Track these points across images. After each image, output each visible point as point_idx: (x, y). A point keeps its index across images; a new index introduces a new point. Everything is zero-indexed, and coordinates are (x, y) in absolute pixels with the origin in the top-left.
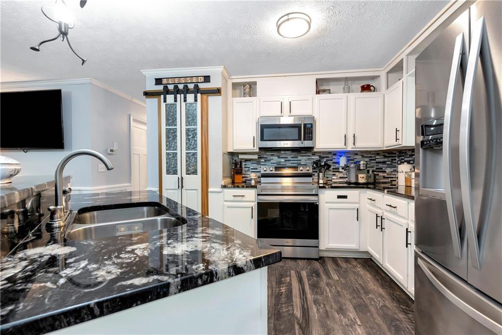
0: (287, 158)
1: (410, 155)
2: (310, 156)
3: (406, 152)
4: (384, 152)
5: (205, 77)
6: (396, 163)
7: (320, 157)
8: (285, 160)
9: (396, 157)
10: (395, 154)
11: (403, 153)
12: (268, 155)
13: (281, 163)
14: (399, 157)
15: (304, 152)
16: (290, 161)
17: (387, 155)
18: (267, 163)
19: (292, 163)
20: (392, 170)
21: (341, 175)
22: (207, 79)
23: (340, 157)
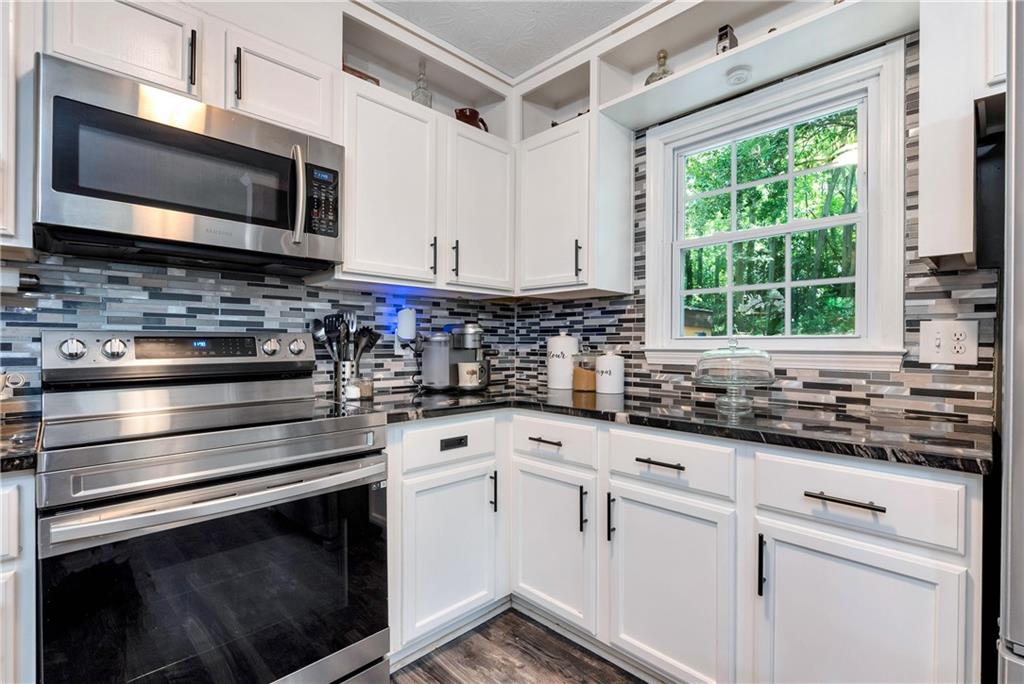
0: (199, 298)
1: (557, 315)
2: (300, 299)
3: (546, 308)
4: (493, 304)
6: (512, 332)
7: (335, 303)
8: (189, 309)
9: (513, 318)
10: (513, 310)
11: (537, 309)
12: (89, 278)
13: (170, 322)
14: (521, 317)
15: (277, 282)
16: (215, 311)
17: (499, 312)
18: (80, 318)
19: (222, 323)
20: (507, 351)
21: (399, 367)
23: (399, 308)
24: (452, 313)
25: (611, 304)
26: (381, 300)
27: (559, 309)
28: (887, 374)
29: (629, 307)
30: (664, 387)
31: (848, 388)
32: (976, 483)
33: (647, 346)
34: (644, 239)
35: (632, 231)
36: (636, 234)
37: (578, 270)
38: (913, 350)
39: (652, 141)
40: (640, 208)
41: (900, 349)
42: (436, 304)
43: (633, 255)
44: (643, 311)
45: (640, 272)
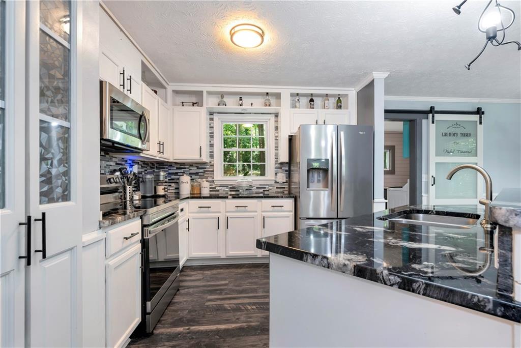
25: (201, 165)
28: (272, 184)
29: (208, 167)
30: (220, 191)
31: (265, 188)
32: (293, 199)
33: (215, 179)
34: (213, 146)
35: (209, 143)
36: (210, 144)
37: (201, 155)
38: (276, 179)
39: (215, 117)
41: (274, 179)
43: (209, 151)
44: (213, 168)
45: (212, 156)
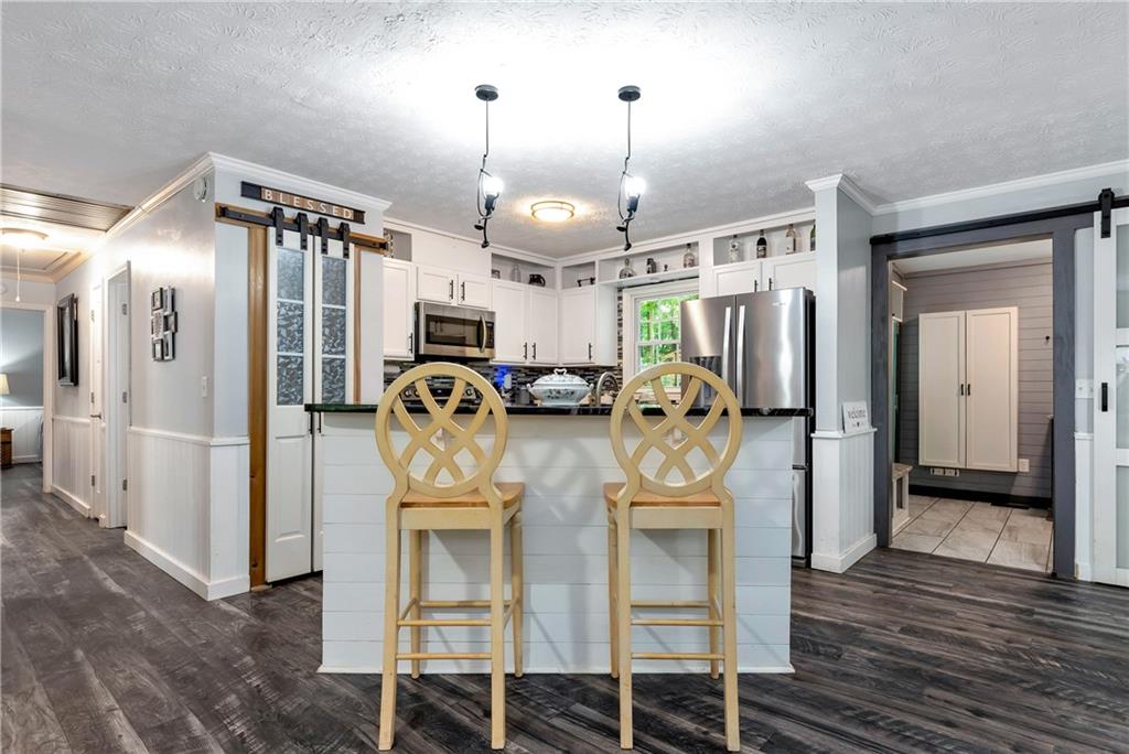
5: (356, 211)
22: (359, 216)
23: (504, 374)
24: (527, 375)
26: (496, 370)
27: (582, 372)
29: (615, 372)
34: (622, 340)
35: (616, 336)
36: (618, 338)
37: (590, 357)
39: (625, 294)
40: (620, 325)
42: (519, 371)
43: (618, 347)
44: (621, 374)
45: (620, 356)
